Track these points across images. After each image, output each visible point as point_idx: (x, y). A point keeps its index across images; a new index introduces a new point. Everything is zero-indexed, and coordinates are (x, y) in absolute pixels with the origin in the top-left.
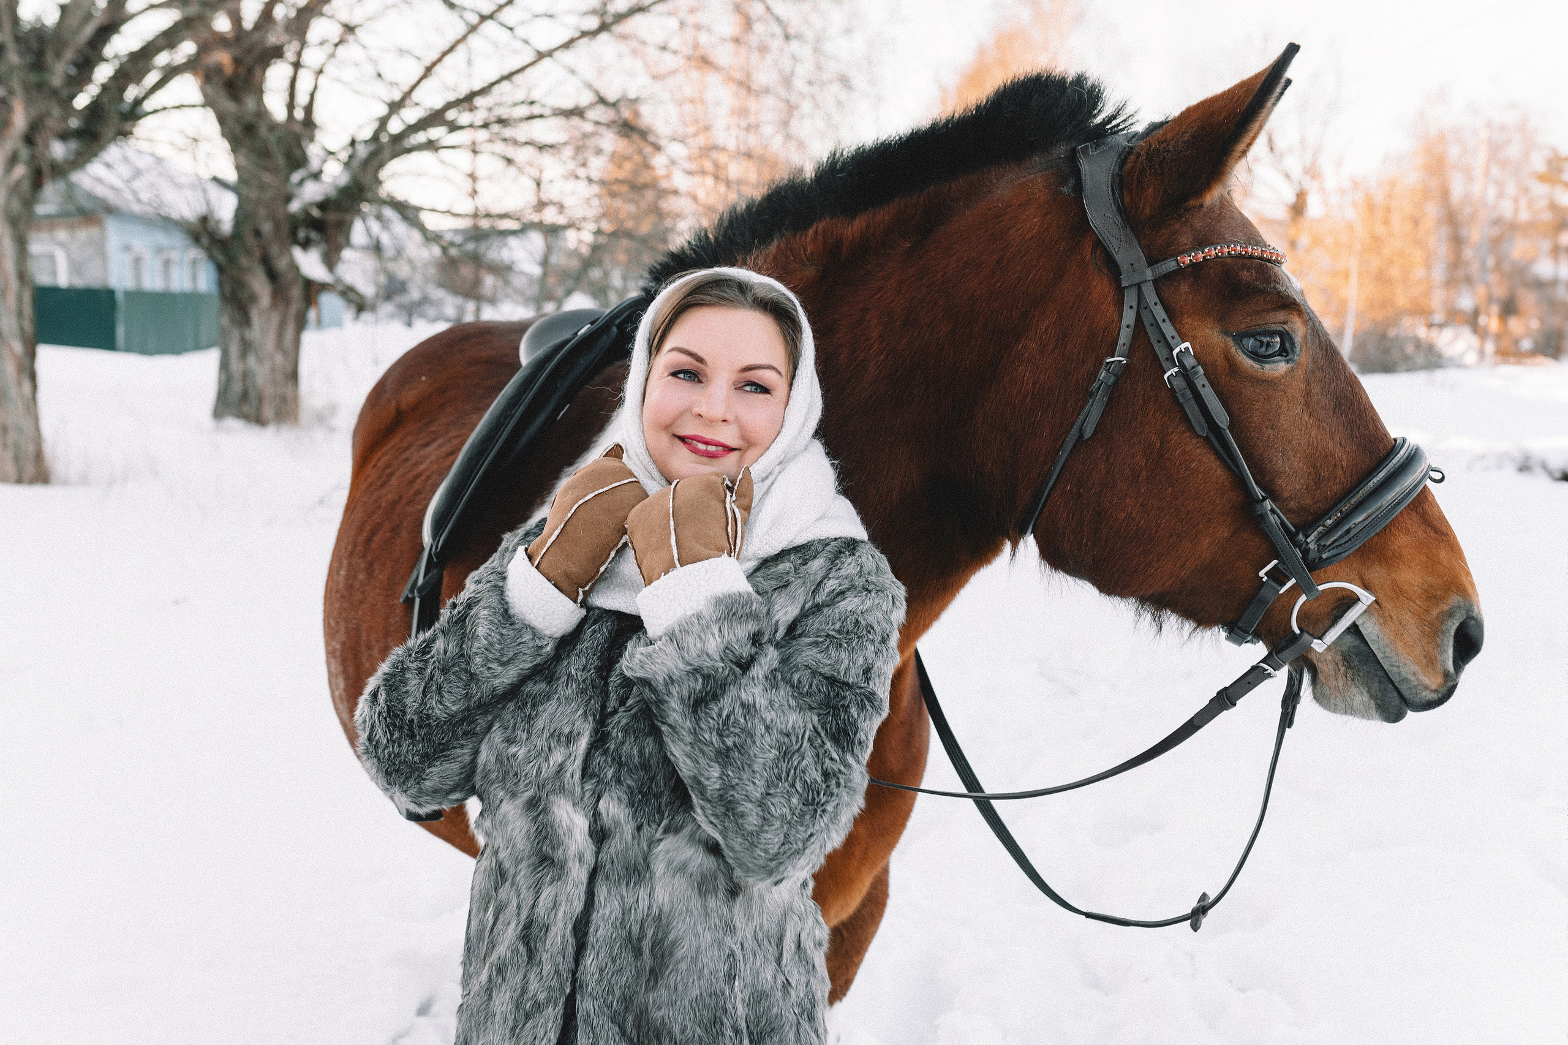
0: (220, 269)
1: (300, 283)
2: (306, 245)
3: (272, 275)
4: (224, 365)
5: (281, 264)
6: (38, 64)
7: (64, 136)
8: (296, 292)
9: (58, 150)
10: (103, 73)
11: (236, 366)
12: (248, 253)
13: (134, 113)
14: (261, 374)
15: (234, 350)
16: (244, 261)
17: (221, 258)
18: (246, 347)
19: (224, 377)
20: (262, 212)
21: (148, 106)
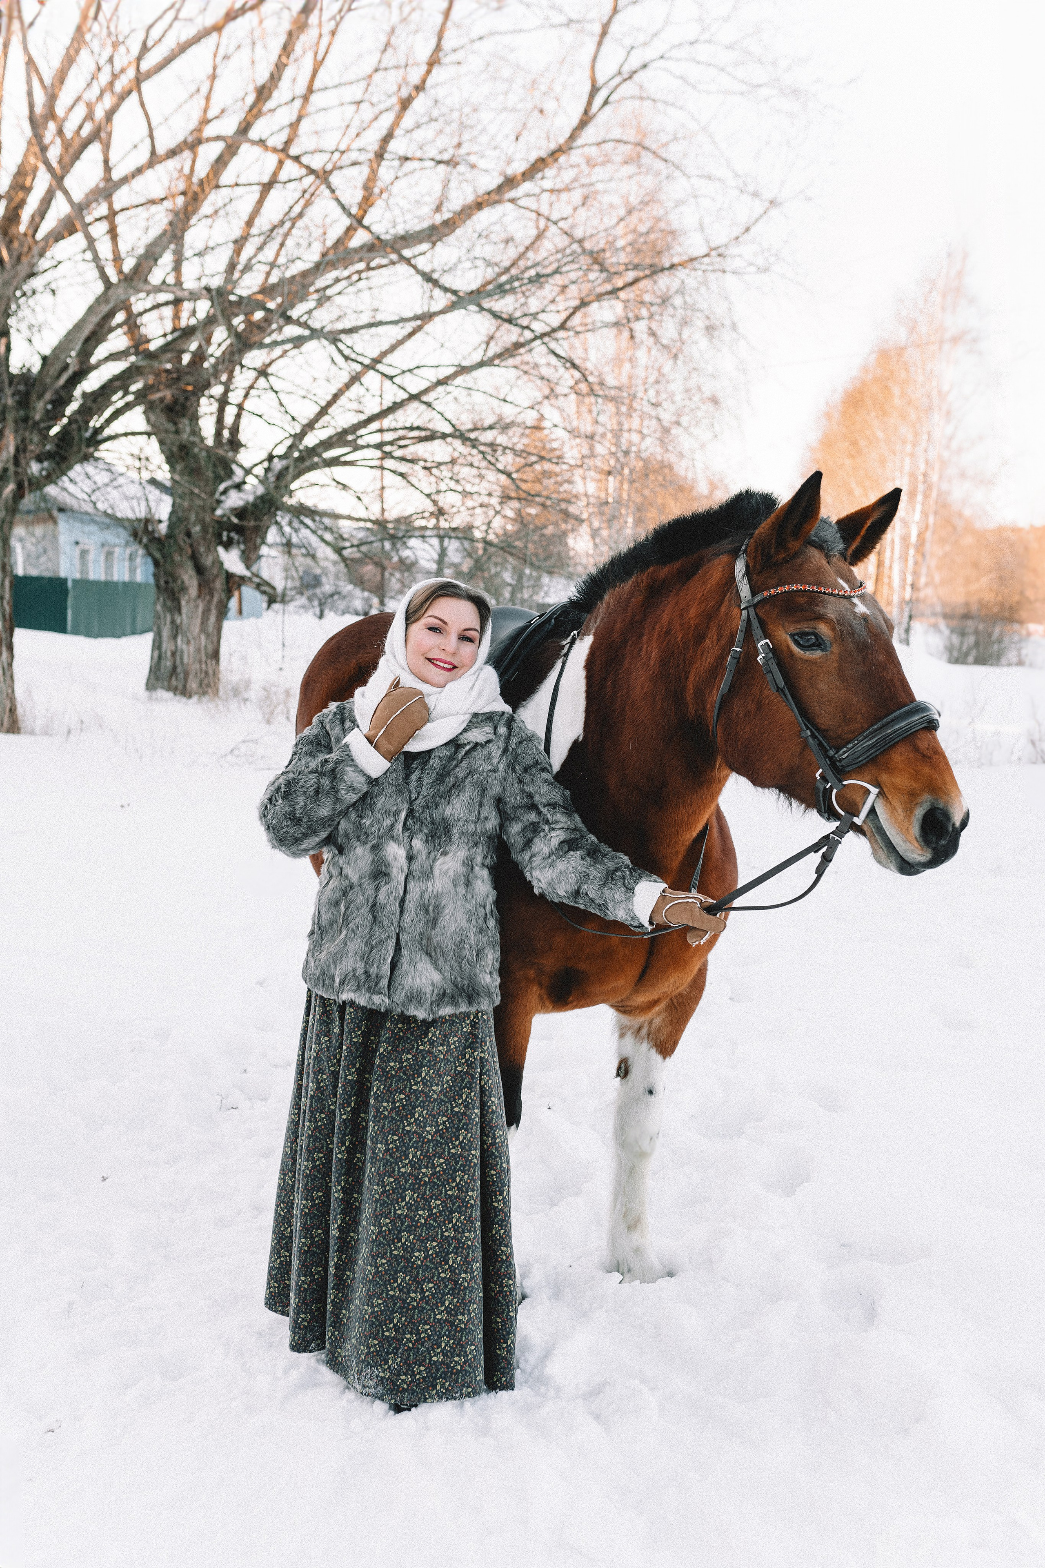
0: (156, 564)
1: (224, 575)
2: (228, 545)
3: (200, 570)
4: (157, 645)
5: (208, 561)
6: (24, 402)
7: (39, 459)
8: (219, 584)
9: (35, 468)
10: (72, 407)
11: (168, 646)
12: (181, 550)
13: (95, 440)
14: (188, 652)
15: (166, 633)
16: (177, 558)
17: (158, 555)
18: (176, 630)
19: (156, 653)
20: (193, 517)
21: (107, 432)
